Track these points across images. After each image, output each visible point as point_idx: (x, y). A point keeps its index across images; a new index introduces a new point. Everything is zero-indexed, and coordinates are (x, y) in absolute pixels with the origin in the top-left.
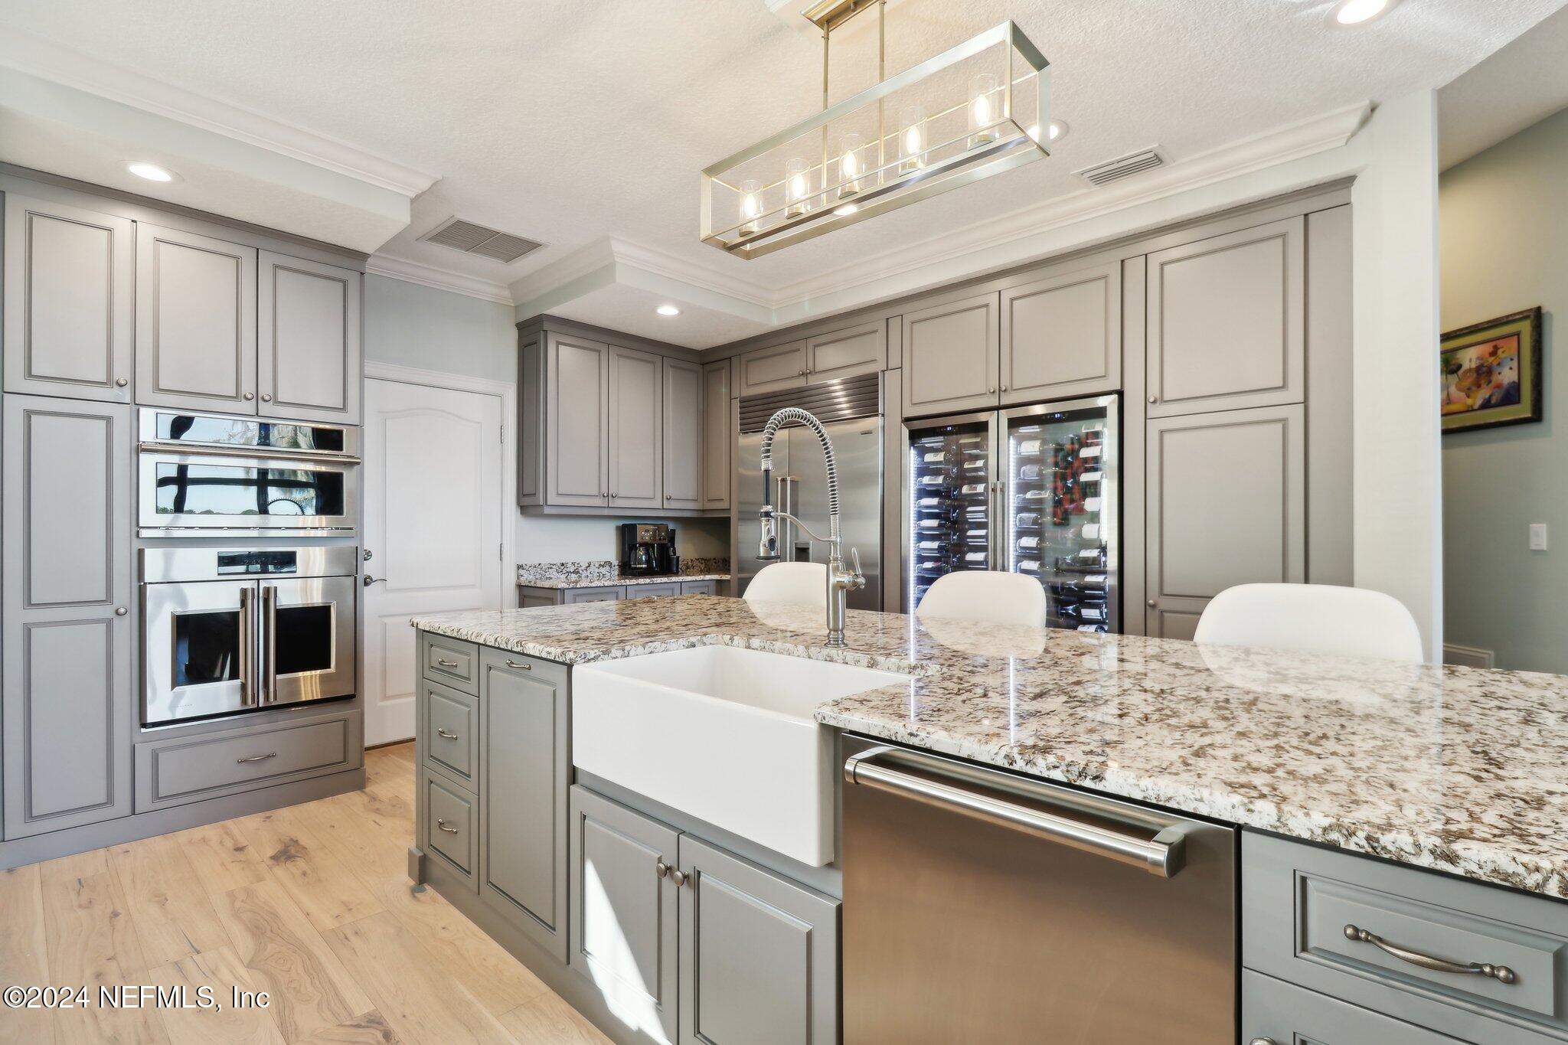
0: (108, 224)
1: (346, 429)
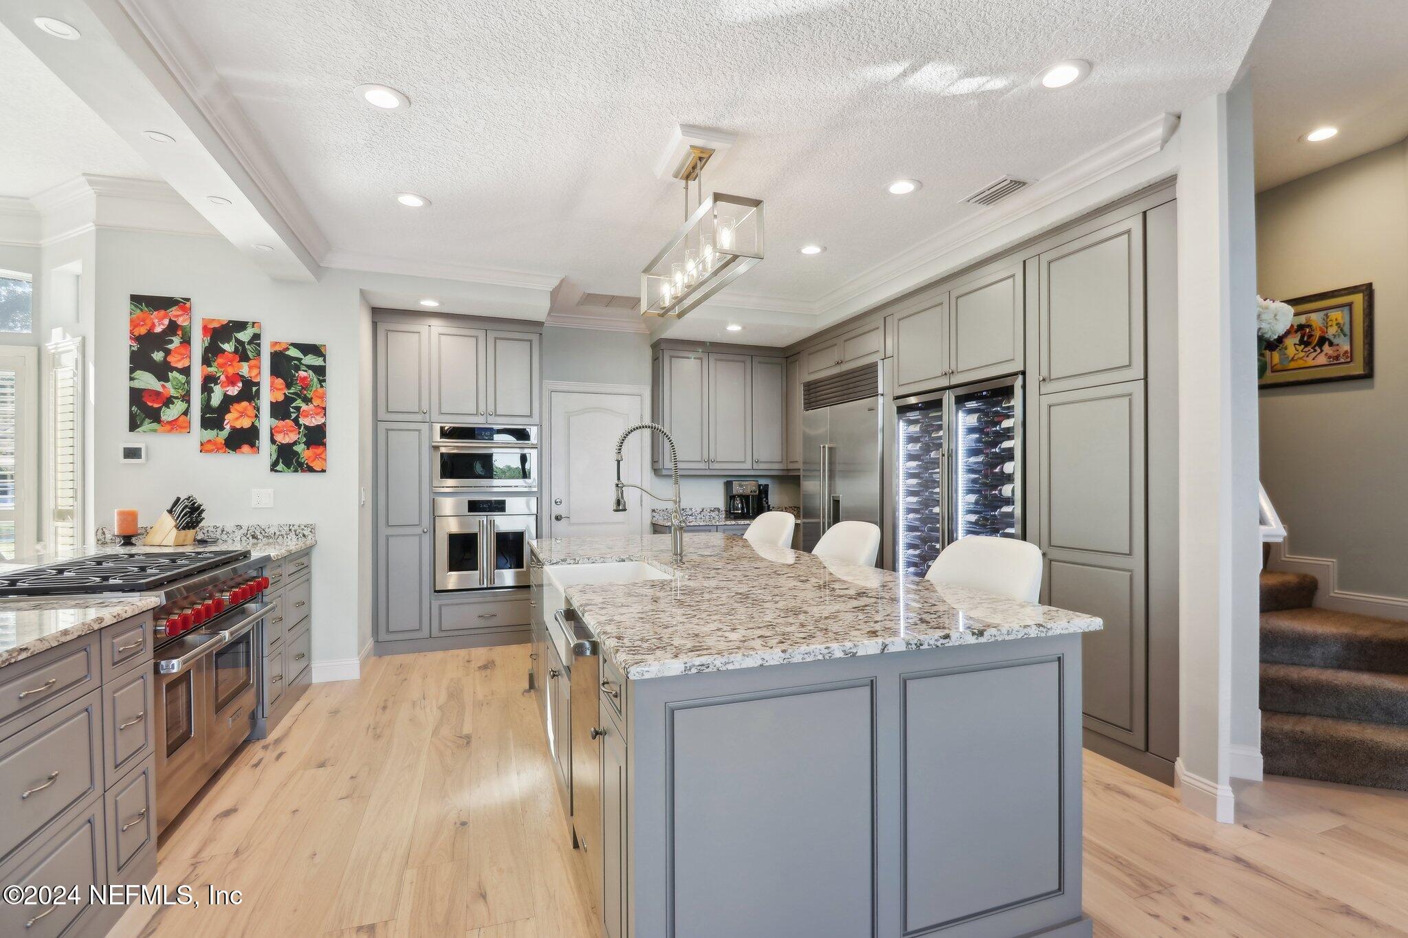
0: (418, 330)
1: (532, 427)
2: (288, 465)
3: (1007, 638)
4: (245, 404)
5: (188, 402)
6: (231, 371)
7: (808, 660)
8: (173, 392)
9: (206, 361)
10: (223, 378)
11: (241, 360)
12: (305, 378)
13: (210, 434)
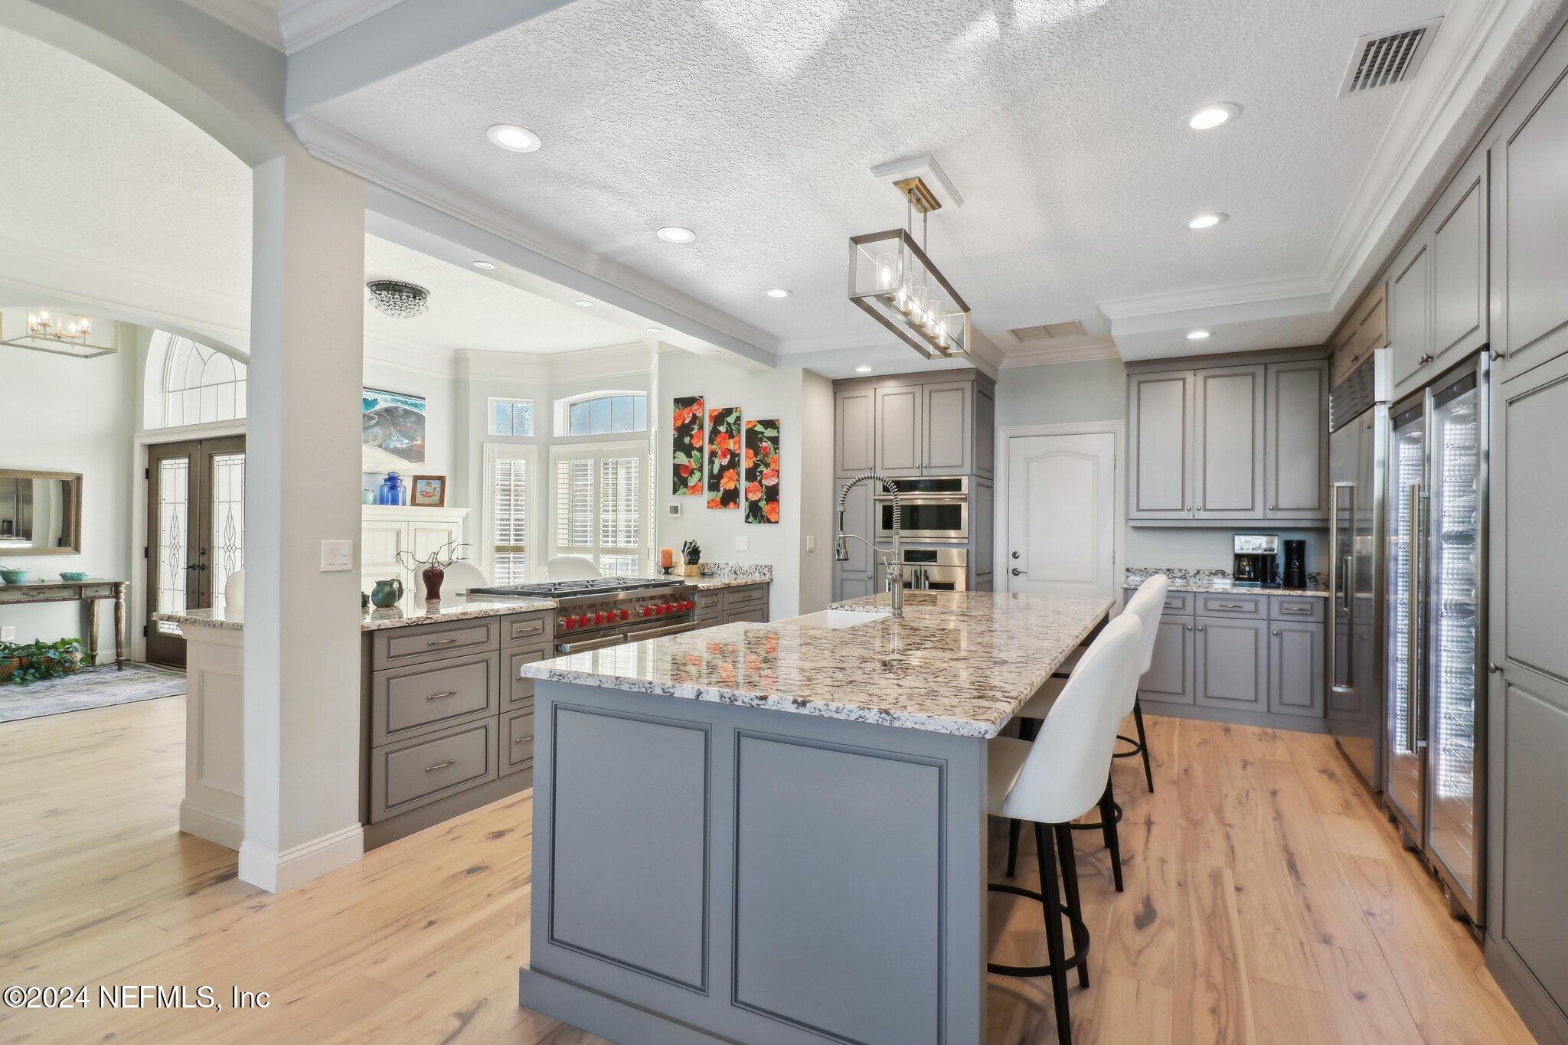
0: (867, 394)
1: (963, 477)
2: (755, 517)
3: (835, 716)
4: (731, 471)
5: (702, 472)
6: (724, 446)
7: (633, 690)
8: (694, 466)
9: (711, 441)
10: (720, 452)
11: (730, 438)
12: (766, 448)
13: (713, 495)
